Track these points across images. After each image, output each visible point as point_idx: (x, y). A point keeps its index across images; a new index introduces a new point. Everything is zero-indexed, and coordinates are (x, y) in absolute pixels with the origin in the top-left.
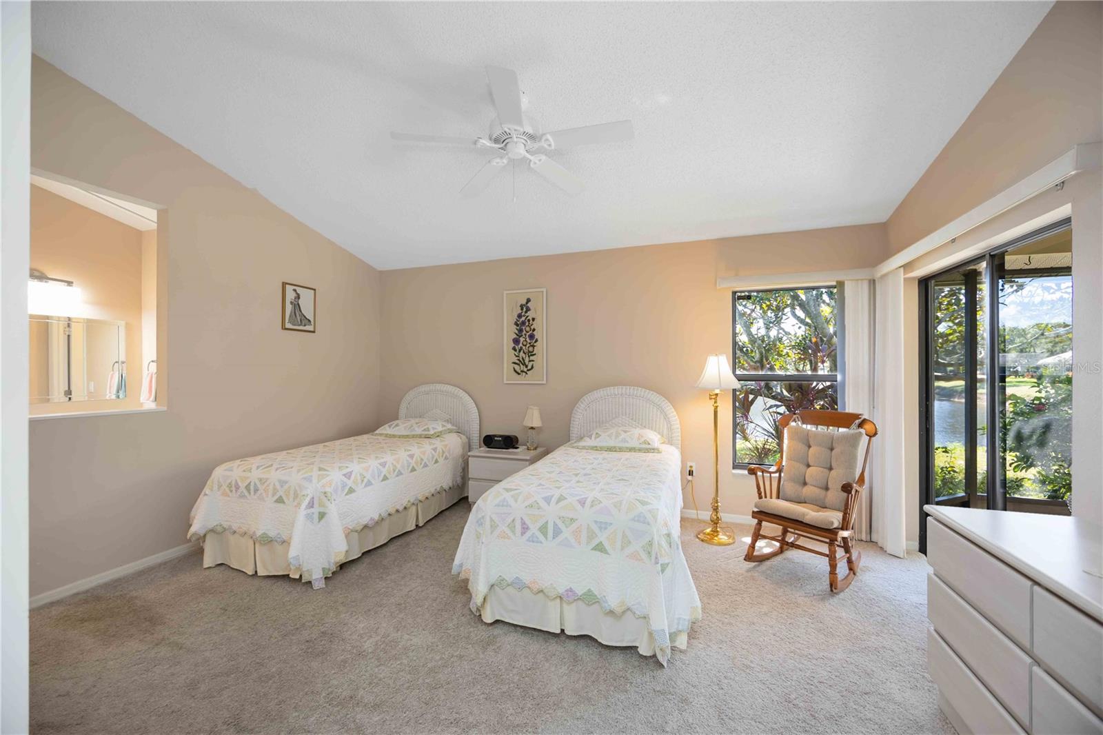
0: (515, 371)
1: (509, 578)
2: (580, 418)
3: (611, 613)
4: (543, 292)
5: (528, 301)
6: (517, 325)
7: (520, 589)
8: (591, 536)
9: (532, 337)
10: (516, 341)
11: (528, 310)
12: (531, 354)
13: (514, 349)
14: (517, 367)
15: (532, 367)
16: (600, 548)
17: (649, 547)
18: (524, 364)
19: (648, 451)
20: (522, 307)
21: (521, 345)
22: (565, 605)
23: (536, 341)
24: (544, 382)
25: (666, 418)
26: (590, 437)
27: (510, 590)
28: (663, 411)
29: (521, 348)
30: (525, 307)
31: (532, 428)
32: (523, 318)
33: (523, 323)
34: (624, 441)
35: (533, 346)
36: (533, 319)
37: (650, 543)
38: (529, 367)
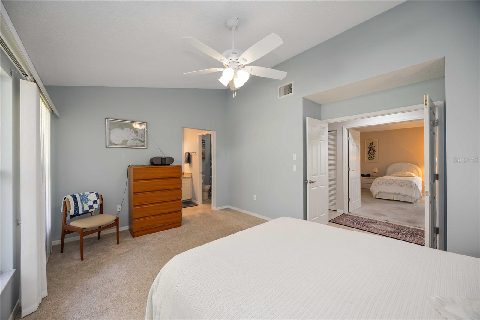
0: (369, 159)
1: (382, 191)
2: (390, 169)
3: (404, 195)
4: (377, 140)
5: (373, 142)
6: (369, 148)
7: (384, 193)
8: (399, 184)
9: (374, 151)
10: (369, 152)
11: (373, 144)
12: (373, 155)
13: (368, 154)
14: (369, 158)
15: (374, 158)
16: (401, 186)
17: (411, 186)
18: (371, 157)
19: (411, 176)
20: (371, 144)
21: (370, 153)
22: (394, 195)
23: (375, 152)
24: (378, 162)
25: (417, 170)
26: (394, 174)
27: (383, 193)
28: (416, 168)
29: (370, 154)
30: (372, 144)
31: (375, 172)
32: (371, 147)
33: (371, 148)
34: (404, 174)
35: (374, 153)
36: (374, 147)
37: (412, 185)
38: (373, 158)
